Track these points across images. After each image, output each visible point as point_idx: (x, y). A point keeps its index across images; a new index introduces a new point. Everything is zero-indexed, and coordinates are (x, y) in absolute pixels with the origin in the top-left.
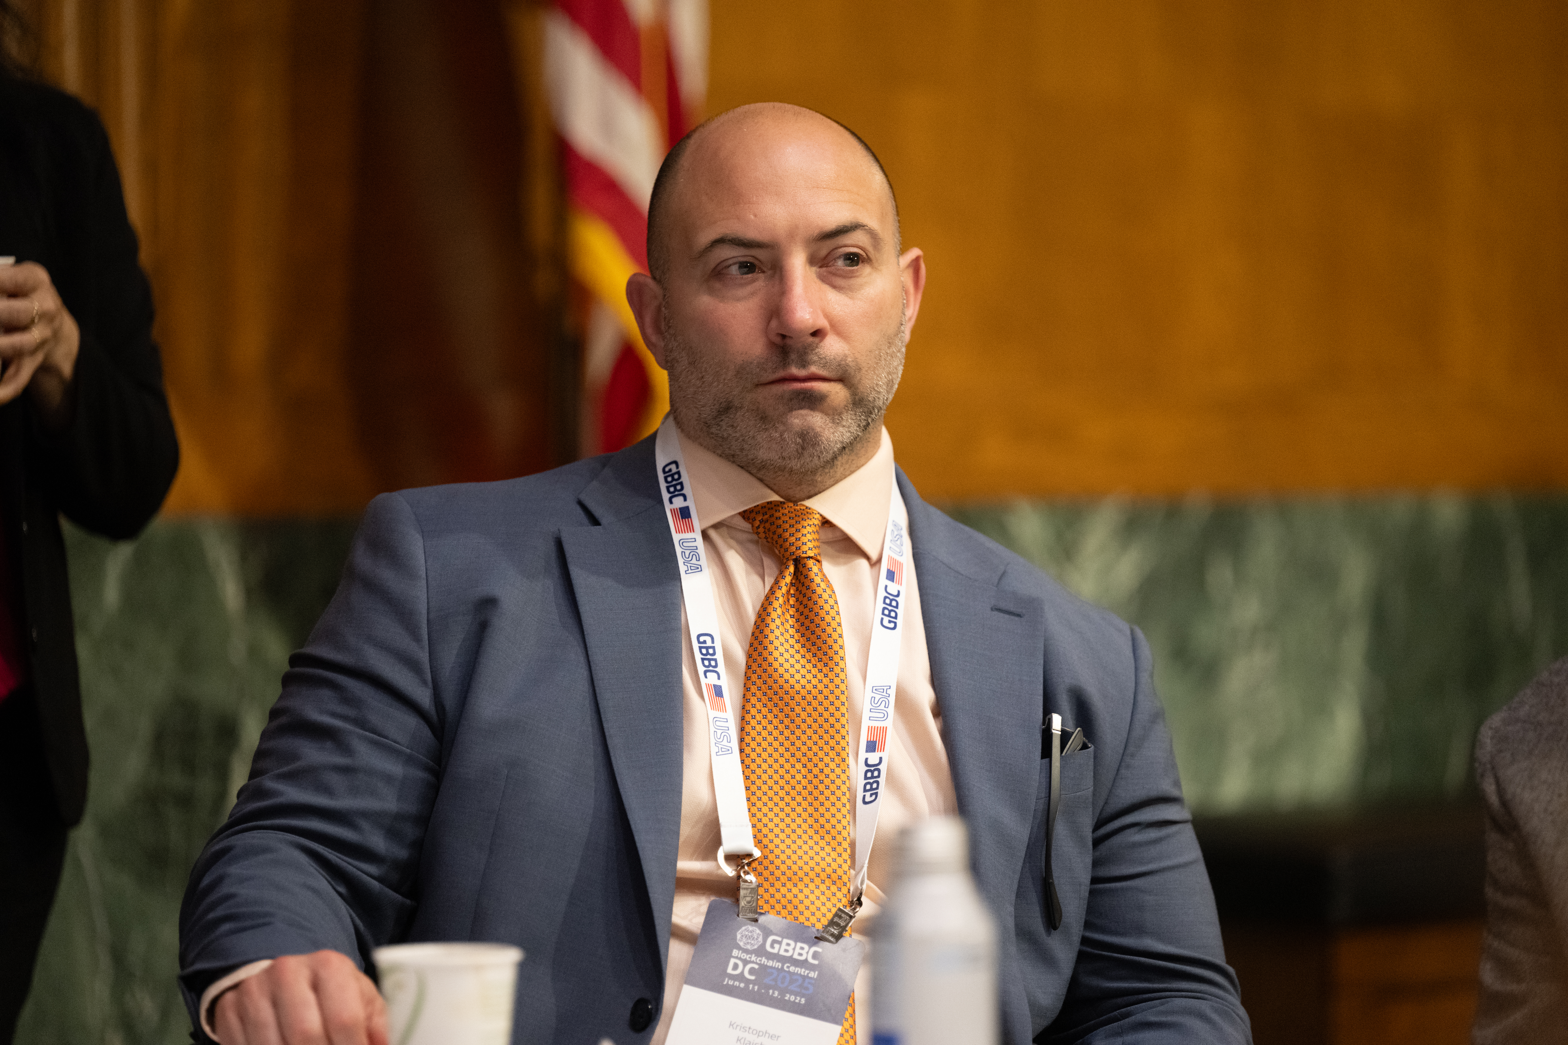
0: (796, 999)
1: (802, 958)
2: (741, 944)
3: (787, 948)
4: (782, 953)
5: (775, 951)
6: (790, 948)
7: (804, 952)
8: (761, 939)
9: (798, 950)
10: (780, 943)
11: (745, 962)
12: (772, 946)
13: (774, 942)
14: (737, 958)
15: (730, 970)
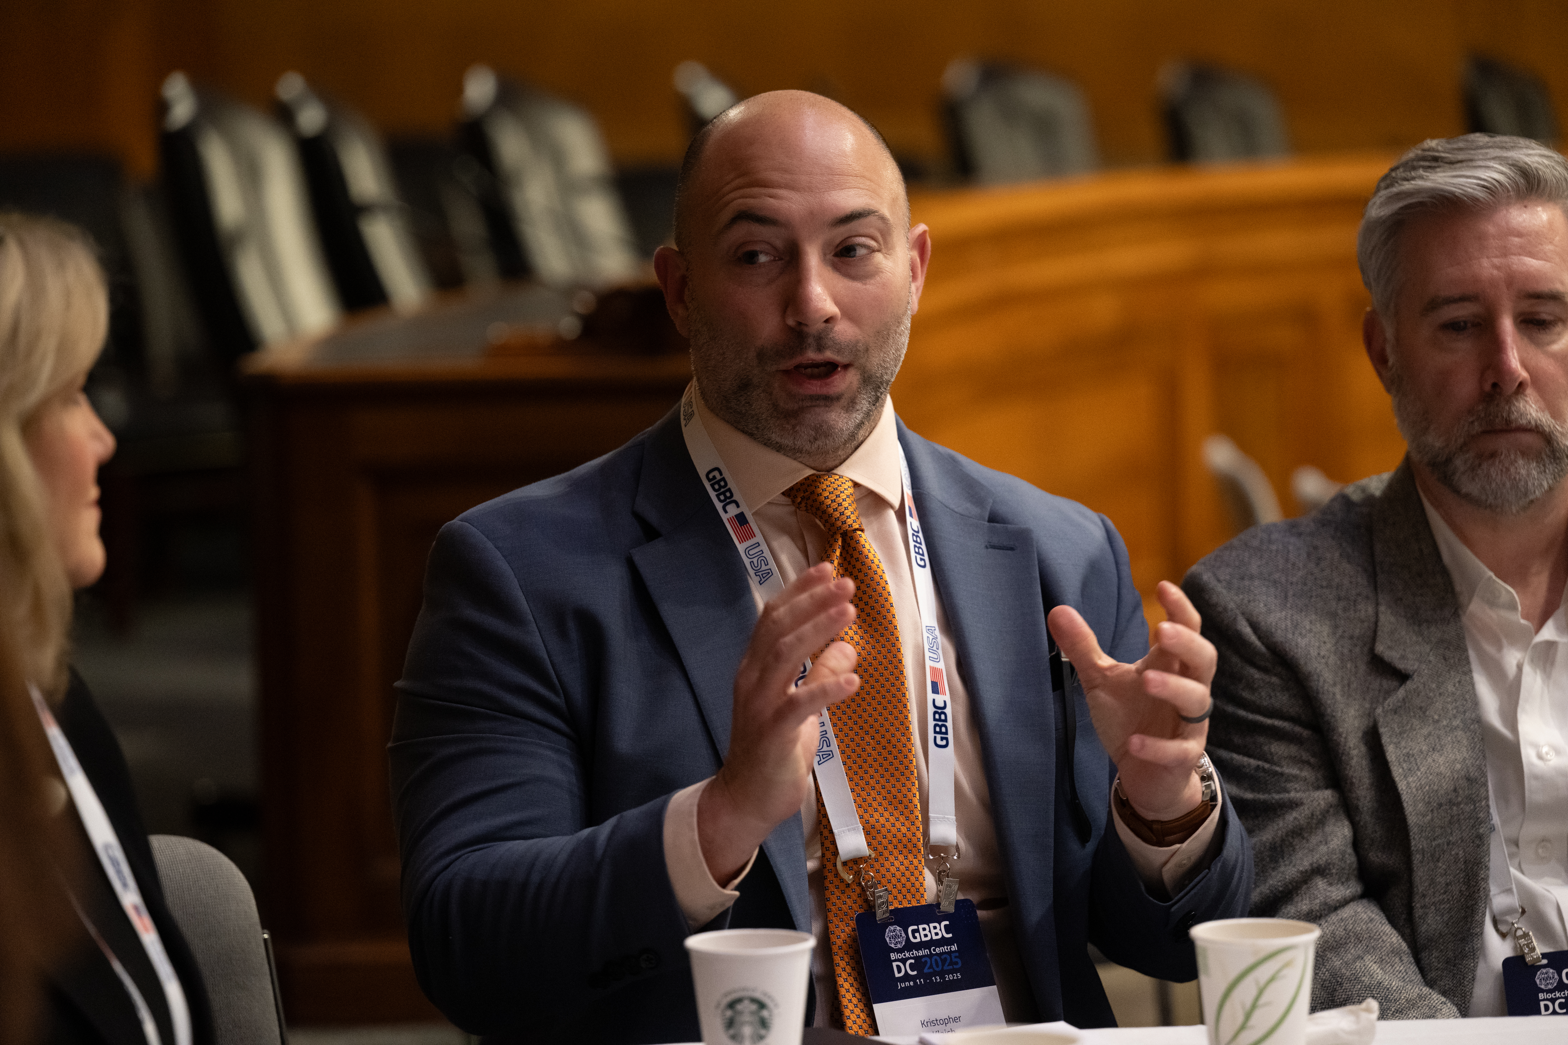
0: (954, 976)
1: (939, 937)
2: (893, 946)
3: (925, 932)
4: (924, 939)
5: (918, 940)
6: (927, 932)
7: (938, 930)
8: (903, 935)
9: (933, 931)
10: (917, 931)
11: (904, 961)
12: (915, 938)
13: (914, 931)
14: (895, 960)
15: (897, 975)
